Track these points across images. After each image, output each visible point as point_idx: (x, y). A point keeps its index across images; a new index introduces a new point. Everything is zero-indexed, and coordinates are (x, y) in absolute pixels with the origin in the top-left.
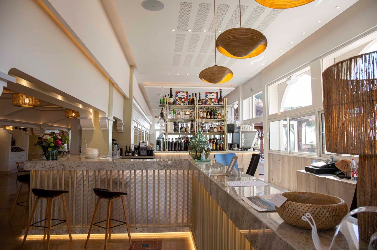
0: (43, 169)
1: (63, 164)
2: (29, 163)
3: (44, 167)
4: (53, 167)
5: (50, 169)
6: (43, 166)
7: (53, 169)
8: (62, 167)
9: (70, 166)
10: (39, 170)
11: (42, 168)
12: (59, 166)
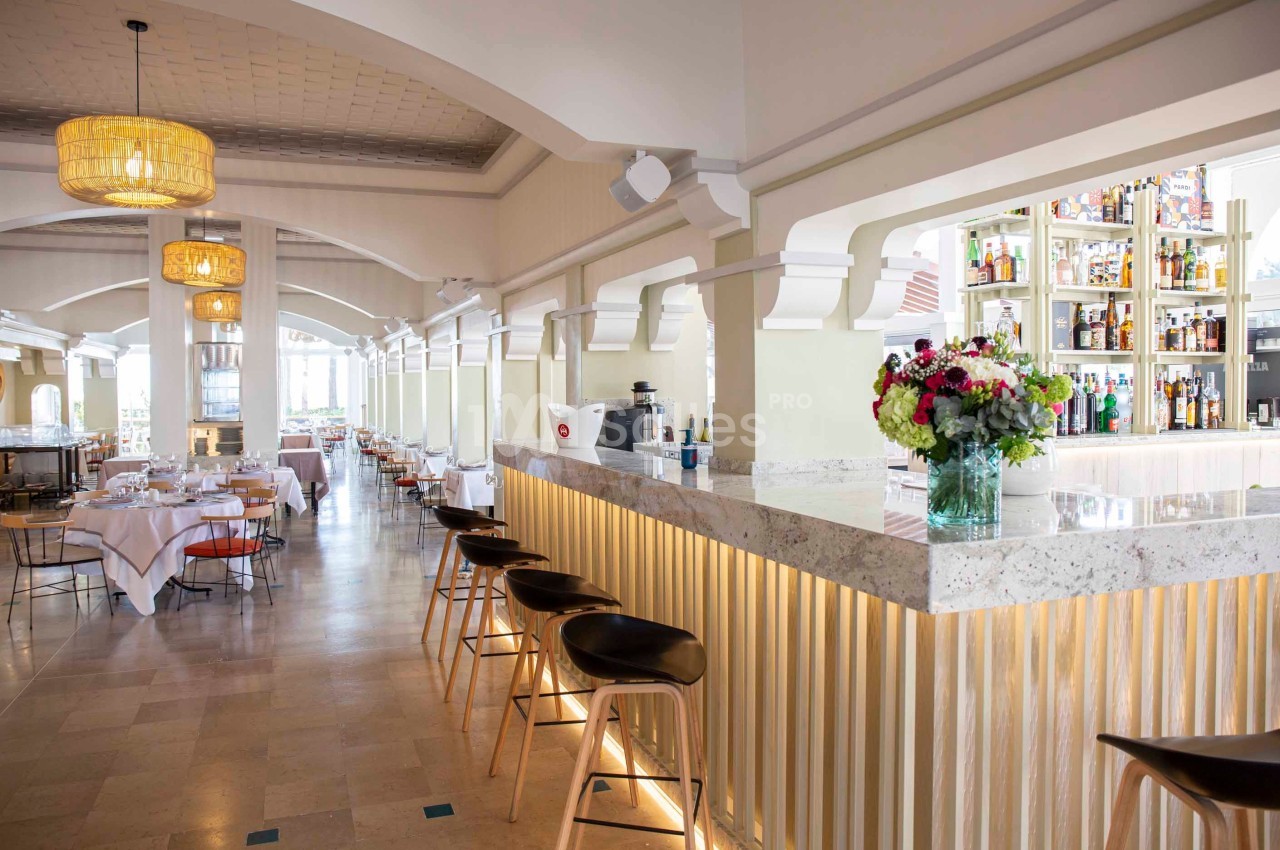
0: (1040, 589)
1: (1139, 546)
2: (963, 558)
3: (1045, 579)
4: (1091, 575)
5: (1077, 586)
6: (1038, 575)
7: (1093, 583)
8: (1136, 567)
9: (1172, 559)
10: (1022, 600)
11: (1035, 584)
12: (1117, 563)
